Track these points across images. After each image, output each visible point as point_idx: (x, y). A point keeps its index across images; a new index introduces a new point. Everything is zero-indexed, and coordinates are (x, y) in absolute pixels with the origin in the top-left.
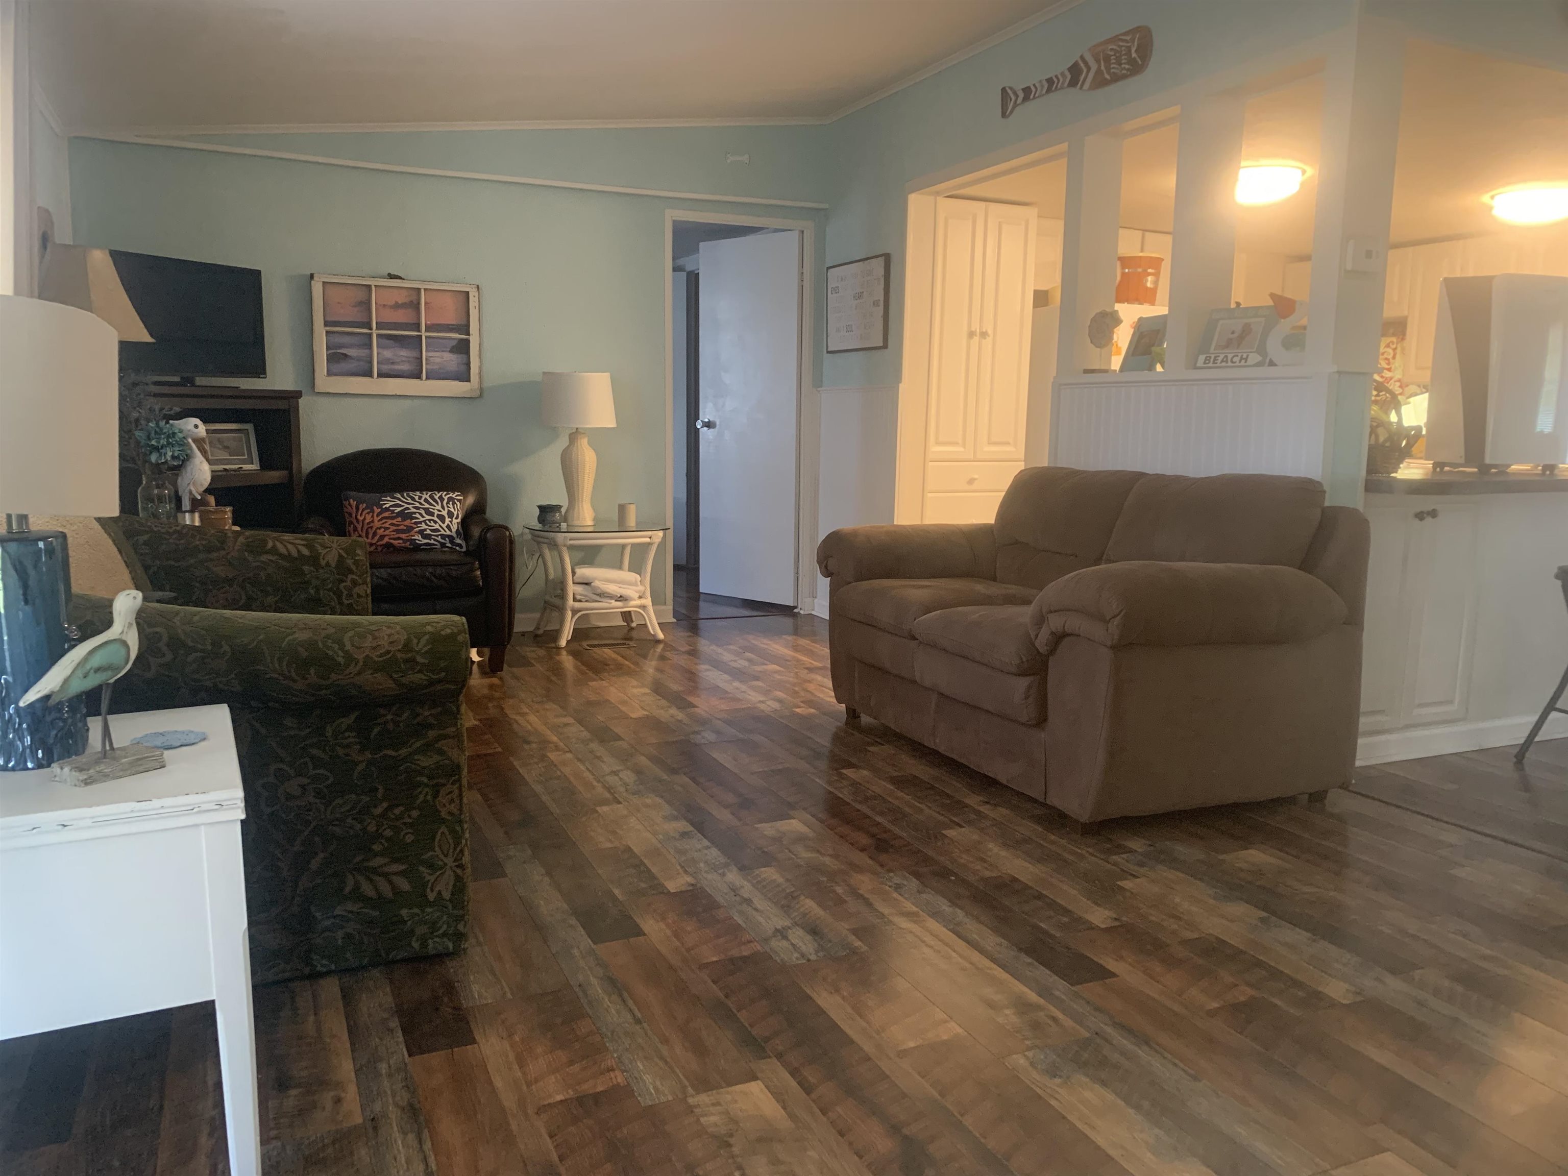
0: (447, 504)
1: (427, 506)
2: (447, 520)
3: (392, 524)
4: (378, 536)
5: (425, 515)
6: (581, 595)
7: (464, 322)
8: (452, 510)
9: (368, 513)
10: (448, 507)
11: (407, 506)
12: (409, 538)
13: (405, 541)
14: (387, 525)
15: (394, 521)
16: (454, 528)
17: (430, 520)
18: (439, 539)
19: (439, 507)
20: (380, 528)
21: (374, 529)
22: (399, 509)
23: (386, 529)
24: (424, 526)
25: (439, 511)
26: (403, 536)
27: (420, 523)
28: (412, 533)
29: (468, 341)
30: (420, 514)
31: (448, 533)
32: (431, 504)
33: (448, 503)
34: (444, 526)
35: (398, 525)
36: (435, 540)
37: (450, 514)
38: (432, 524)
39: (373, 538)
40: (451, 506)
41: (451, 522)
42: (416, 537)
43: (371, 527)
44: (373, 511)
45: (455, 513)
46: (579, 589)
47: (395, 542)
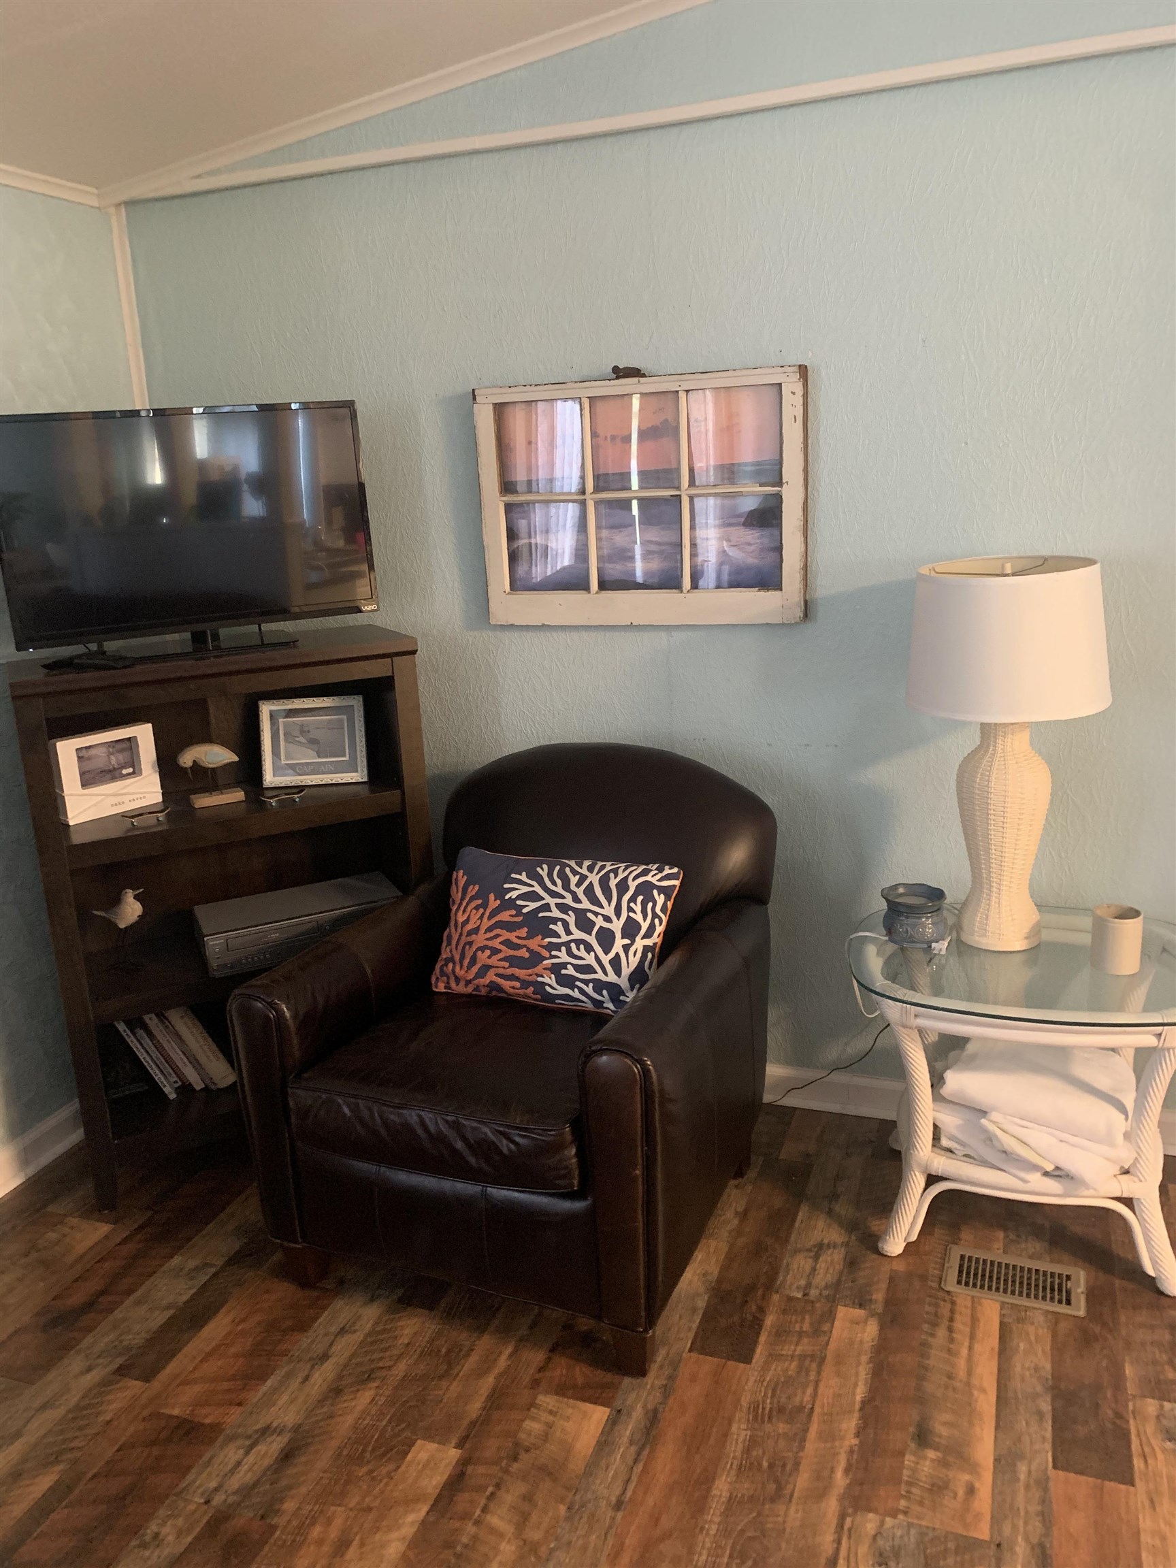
0: (629, 901)
1: (586, 904)
2: (619, 942)
3: (507, 943)
4: (478, 966)
5: (573, 928)
6: (952, 1138)
7: (768, 455)
8: (638, 917)
9: (477, 908)
10: (630, 909)
11: (548, 899)
12: (530, 979)
13: (525, 984)
14: (496, 944)
15: (512, 936)
16: (630, 964)
17: (578, 942)
18: (589, 989)
19: (609, 910)
20: (482, 949)
21: (474, 948)
22: (533, 906)
23: (495, 951)
24: (563, 957)
25: (607, 919)
26: (521, 973)
27: (558, 947)
28: (538, 969)
29: (778, 498)
30: (566, 925)
31: (612, 977)
32: (595, 901)
33: (633, 899)
34: (606, 959)
35: (518, 947)
36: (582, 991)
37: (631, 930)
38: (582, 953)
39: (469, 968)
40: (638, 908)
41: (626, 948)
42: (546, 980)
43: (470, 944)
44: (485, 905)
45: (645, 927)
46: (950, 1121)
47: (506, 984)
